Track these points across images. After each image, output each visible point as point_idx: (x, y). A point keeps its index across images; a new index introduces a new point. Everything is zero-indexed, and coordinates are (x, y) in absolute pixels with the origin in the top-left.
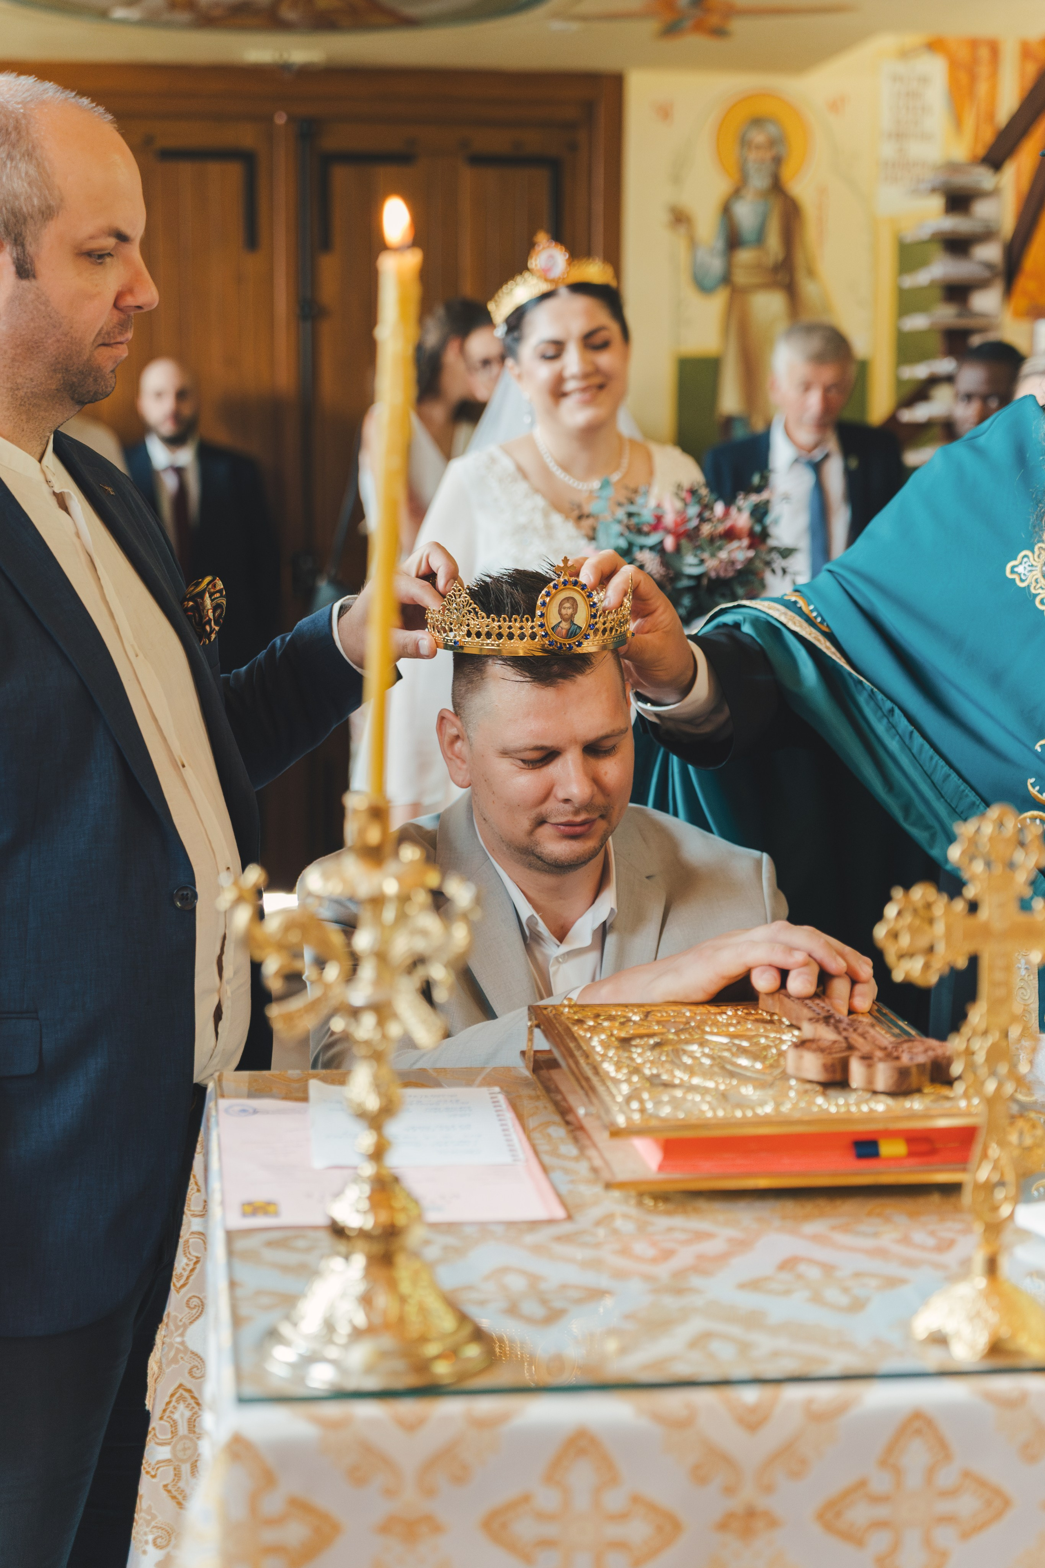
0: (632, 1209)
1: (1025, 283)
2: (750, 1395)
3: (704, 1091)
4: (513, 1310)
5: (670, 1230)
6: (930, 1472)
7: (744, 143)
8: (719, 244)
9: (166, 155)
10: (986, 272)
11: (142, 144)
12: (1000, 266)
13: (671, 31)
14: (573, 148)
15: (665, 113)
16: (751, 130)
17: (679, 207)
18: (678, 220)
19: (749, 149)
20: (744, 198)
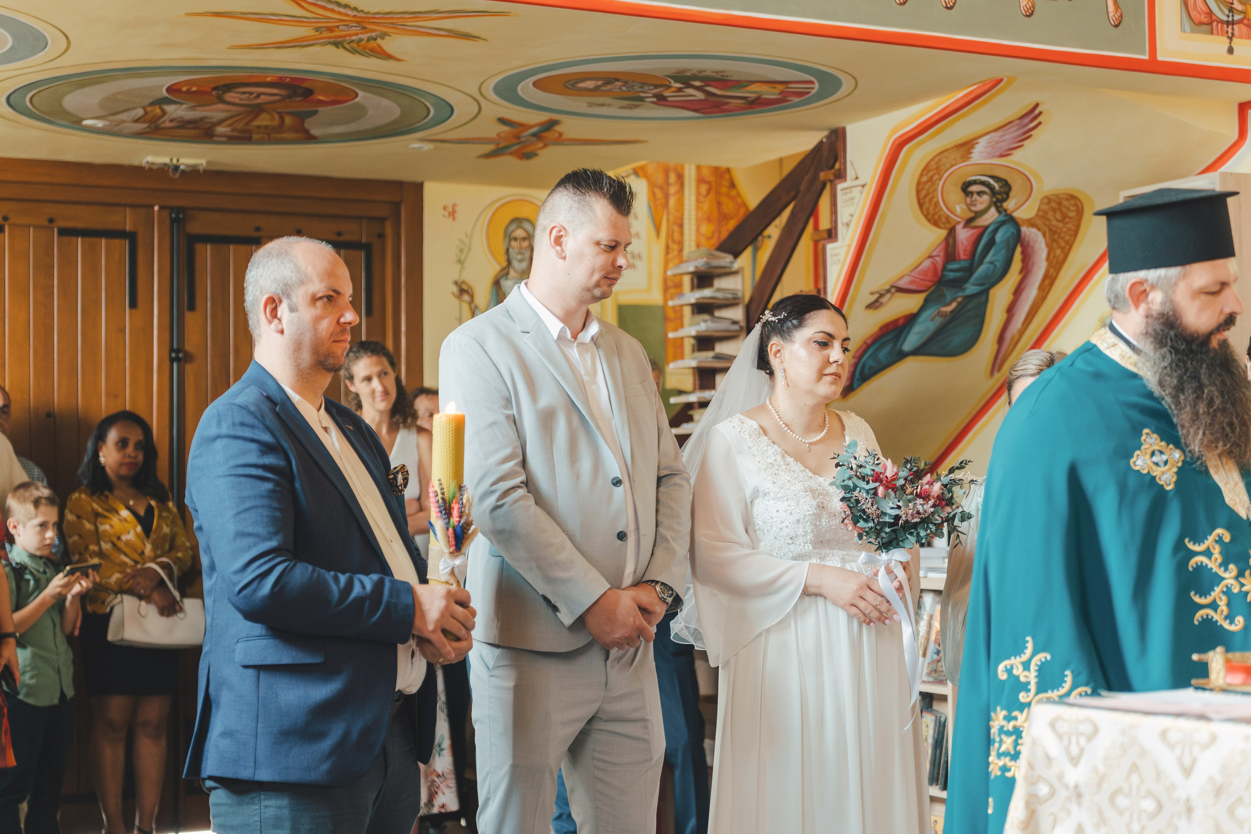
7: (509, 237)
9: (64, 232)
10: (736, 327)
11: (46, 223)
12: (743, 324)
13: (497, 153)
14: (381, 236)
15: (452, 214)
16: (513, 227)
17: (463, 282)
18: (462, 291)
19: (510, 240)
20: (509, 276)
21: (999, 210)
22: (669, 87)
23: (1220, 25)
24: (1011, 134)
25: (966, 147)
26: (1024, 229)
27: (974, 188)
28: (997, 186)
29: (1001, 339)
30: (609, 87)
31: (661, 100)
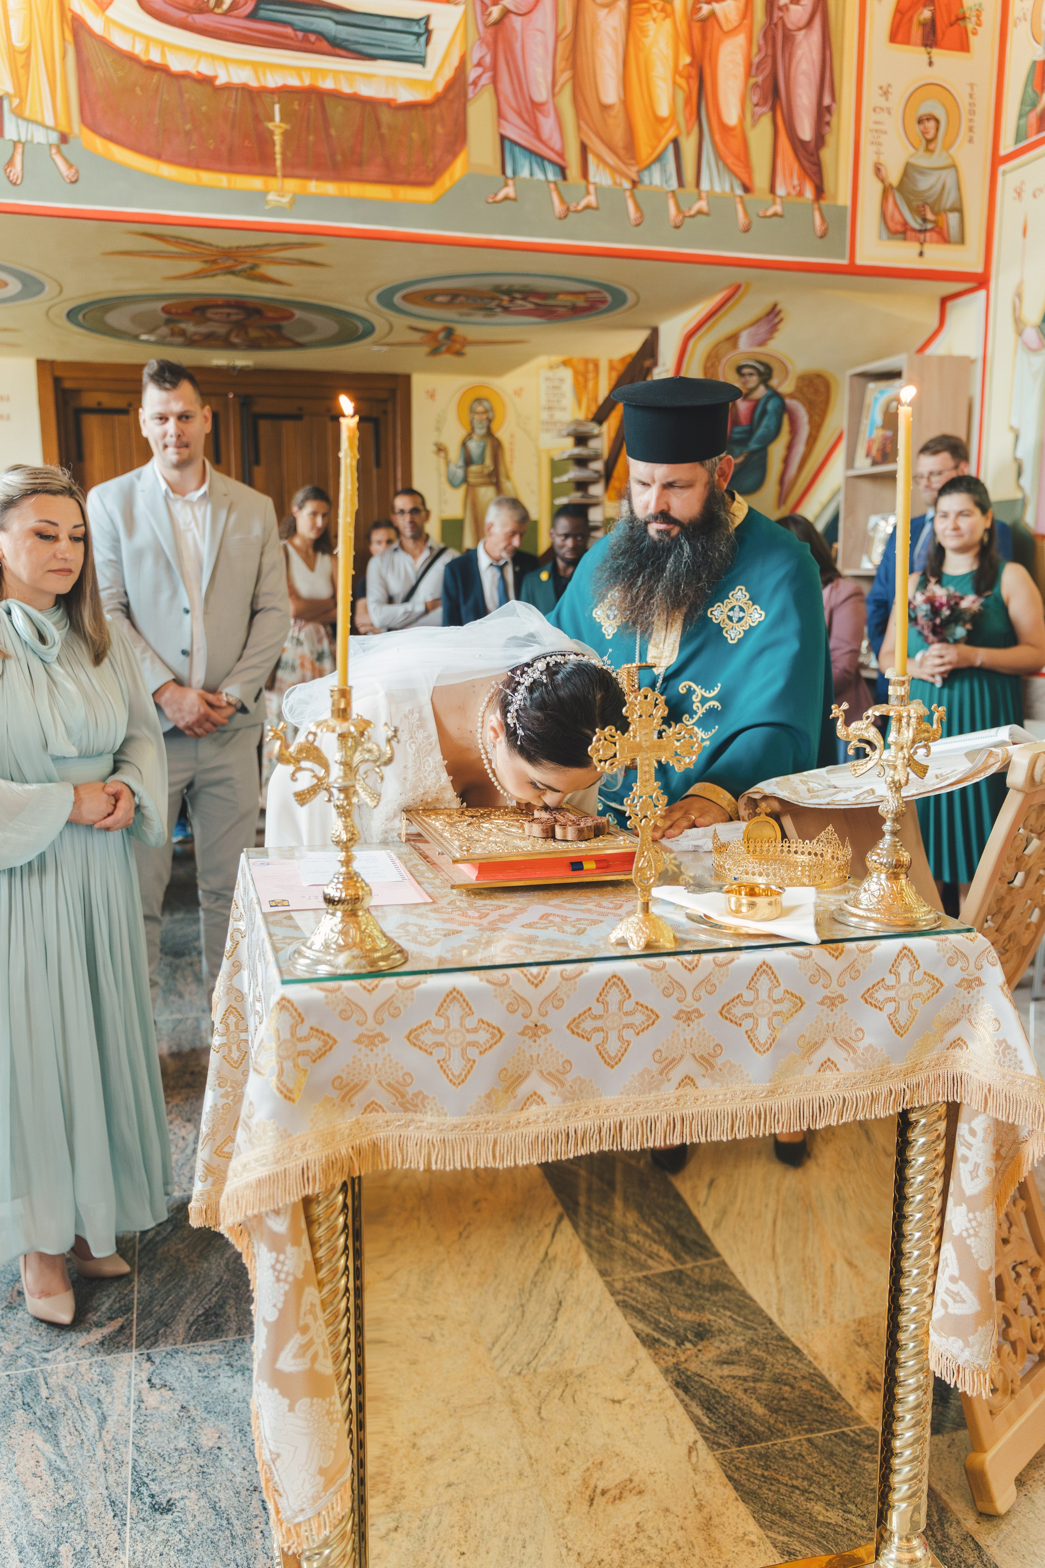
0: (464, 897)
1: (614, 483)
2: (535, 970)
3: (496, 843)
4: (415, 940)
5: (484, 905)
6: (621, 1003)
7: (472, 411)
8: (461, 463)
10: (596, 475)
12: (603, 472)
13: (435, 352)
14: (385, 412)
15: (432, 395)
16: (476, 404)
17: (441, 443)
18: (440, 450)
19: (474, 413)
20: (473, 440)
21: (768, 387)
22: (502, 300)
23: (913, 234)
24: (763, 329)
25: (733, 339)
26: (788, 401)
27: (746, 371)
28: (761, 368)
29: (781, 481)
30: (458, 300)
31: (506, 310)
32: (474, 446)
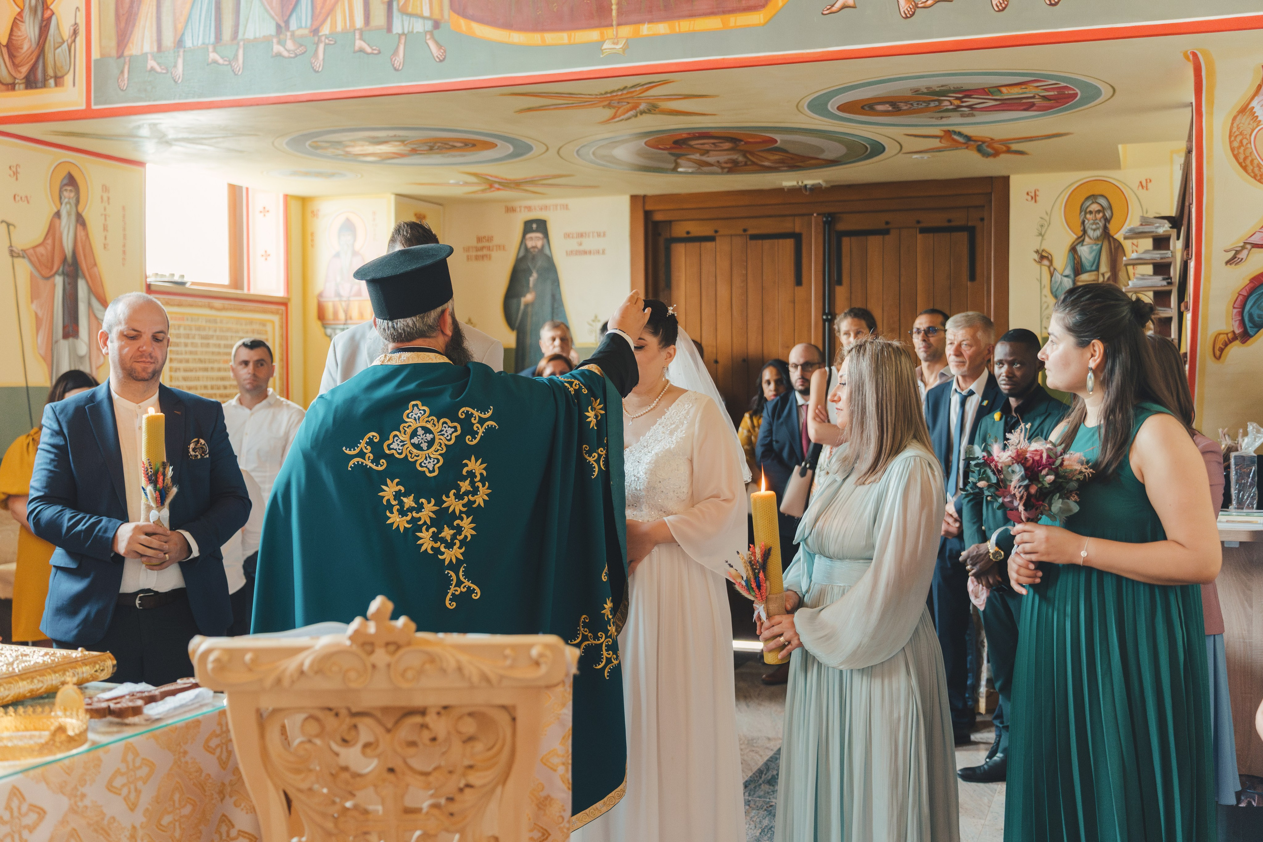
7: (1084, 210)
9: (754, 237)
11: (742, 232)
12: (1174, 279)
14: (982, 220)
15: (1034, 198)
17: (1043, 251)
18: (1042, 257)
19: (1086, 213)
20: (1085, 243)
25: (1247, 112)
30: (903, 107)
32: (1086, 252)
